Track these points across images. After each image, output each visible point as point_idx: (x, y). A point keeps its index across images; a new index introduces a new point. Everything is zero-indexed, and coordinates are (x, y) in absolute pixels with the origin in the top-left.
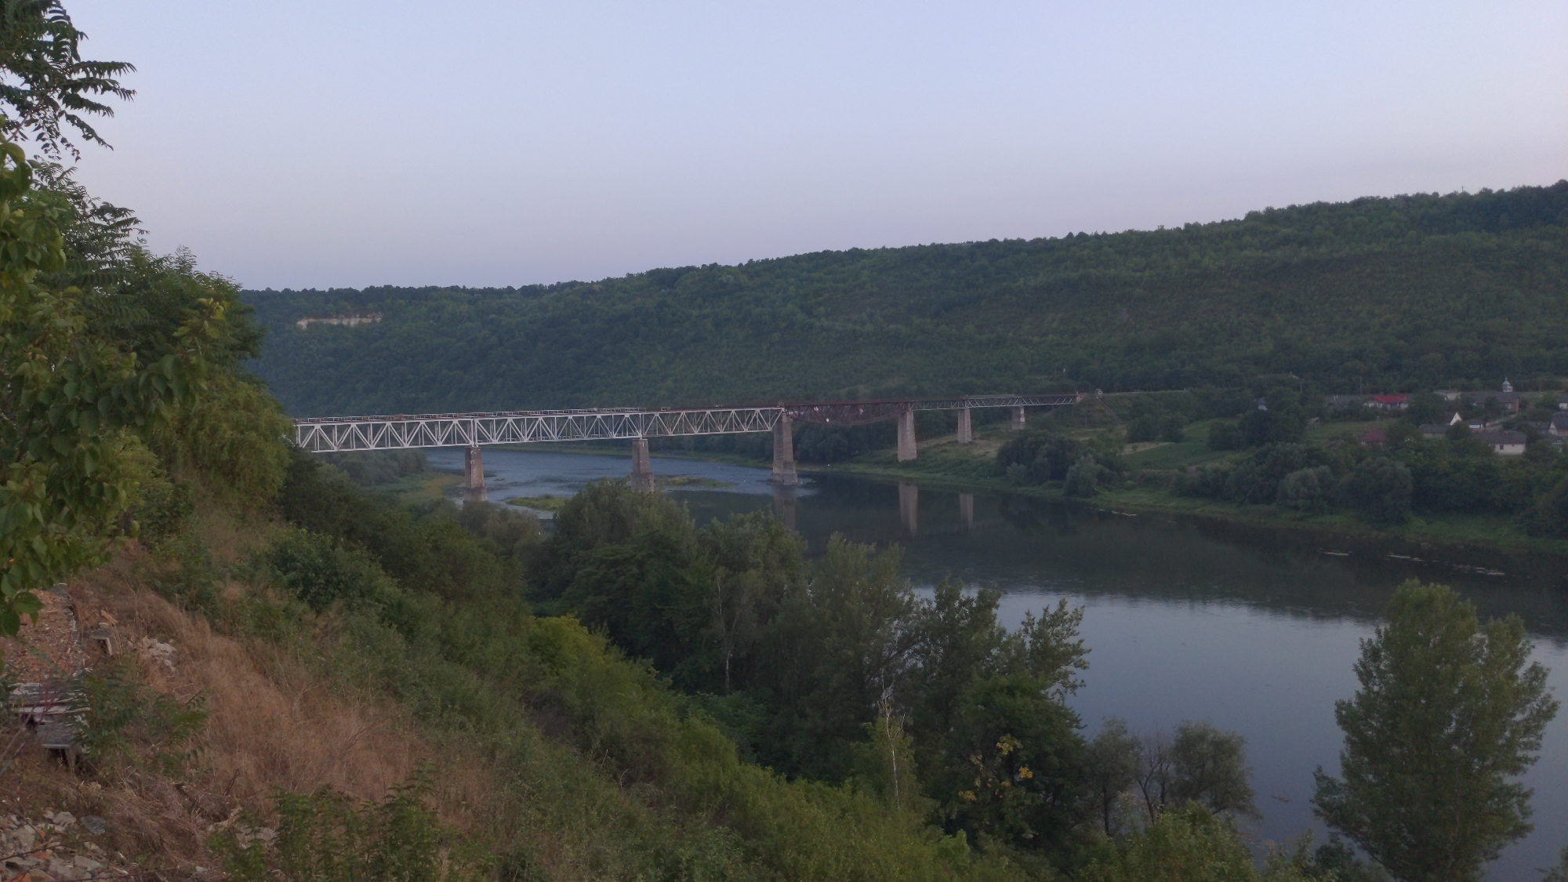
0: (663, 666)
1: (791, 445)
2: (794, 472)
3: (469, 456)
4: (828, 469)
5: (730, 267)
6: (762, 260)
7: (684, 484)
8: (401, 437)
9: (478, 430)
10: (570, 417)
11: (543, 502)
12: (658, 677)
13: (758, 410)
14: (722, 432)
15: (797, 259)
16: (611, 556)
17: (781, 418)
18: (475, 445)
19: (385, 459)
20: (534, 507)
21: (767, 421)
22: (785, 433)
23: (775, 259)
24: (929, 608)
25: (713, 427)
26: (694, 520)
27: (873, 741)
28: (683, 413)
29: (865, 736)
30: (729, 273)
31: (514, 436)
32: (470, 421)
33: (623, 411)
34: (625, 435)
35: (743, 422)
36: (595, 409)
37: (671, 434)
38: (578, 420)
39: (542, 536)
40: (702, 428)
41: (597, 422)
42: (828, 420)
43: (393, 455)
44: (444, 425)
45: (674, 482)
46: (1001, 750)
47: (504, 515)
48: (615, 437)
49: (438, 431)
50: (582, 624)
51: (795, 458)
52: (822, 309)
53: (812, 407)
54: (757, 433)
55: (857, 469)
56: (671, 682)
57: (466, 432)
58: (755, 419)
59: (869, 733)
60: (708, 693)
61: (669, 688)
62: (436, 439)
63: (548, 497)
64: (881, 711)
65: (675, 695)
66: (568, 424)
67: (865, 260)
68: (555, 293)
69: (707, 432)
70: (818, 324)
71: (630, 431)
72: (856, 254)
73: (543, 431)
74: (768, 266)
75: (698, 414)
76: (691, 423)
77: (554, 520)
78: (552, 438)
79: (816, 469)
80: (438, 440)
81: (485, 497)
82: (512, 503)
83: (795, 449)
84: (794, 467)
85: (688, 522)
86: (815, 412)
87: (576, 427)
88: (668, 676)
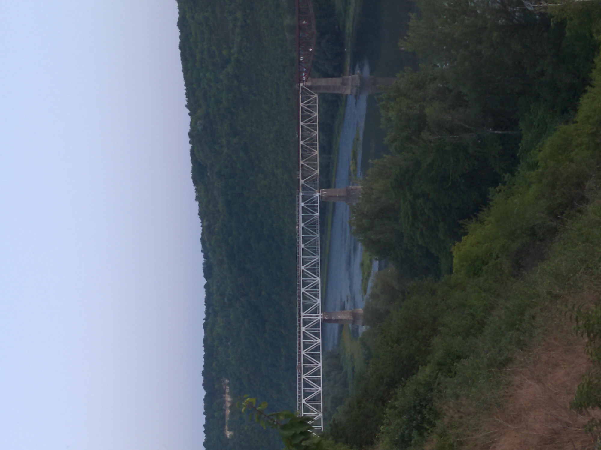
0: (495, 180)
1: (330, 79)
2: (350, 77)
3: (330, 321)
4: (348, 50)
5: (191, 123)
6: (186, 97)
7: (356, 164)
8: (313, 368)
9: (310, 313)
10: (302, 246)
11: (366, 268)
12: (504, 183)
13: (301, 104)
14: (317, 133)
15: (186, 71)
16: (409, 217)
17: (308, 87)
18: (321, 316)
19: (329, 380)
20: (369, 276)
21: (309, 97)
22: (319, 84)
23: (185, 88)
25: (313, 139)
26: (385, 155)
27: (566, 18)
28: (302, 162)
29: (562, 24)
30: (196, 124)
31: (315, 287)
32: (303, 319)
33: (299, 207)
34: (317, 206)
35: (310, 116)
36: (297, 227)
37: (317, 172)
38: (304, 241)
39: (391, 269)
40: (314, 148)
41: (307, 227)
42: (311, 50)
43: (327, 375)
44: (305, 337)
45: (354, 171)
47: (373, 296)
48: (318, 214)
49: (310, 342)
50: (460, 240)
51: (339, 76)
52: (224, 52)
53: (300, 61)
54: (318, 105)
55: (349, 27)
56: (508, 174)
57: (311, 322)
58: (308, 107)
59: (559, 20)
60: (519, 147)
61: (513, 175)
62: (316, 344)
63: (362, 265)
64: (542, 11)
65: (519, 173)
66: (308, 248)
67: (187, 17)
68: (209, 254)
69: (316, 144)
70: (236, 56)
71: (314, 203)
72: (182, 24)
73: (312, 266)
74: (191, 93)
75: (303, 150)
76: (309, 156)
77: (380, 260)
78: (318, 260)
79: (348, 60)
80: (316, 342)
81: (361, 310)
82: (365, 291)
83: (332, 76)
84: (347, 77)
85: (385, 160)
86: (304, 59)
87: (310, 243)
88: (504, 177)
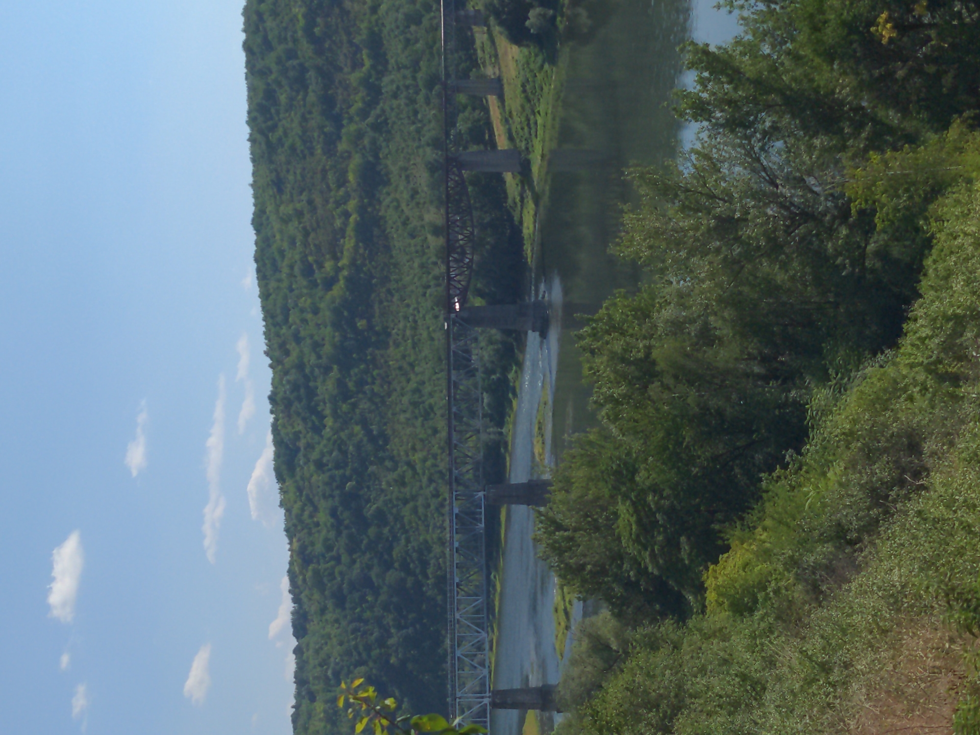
3: (503, 705)
7: (543, 442)
15: (264, 296)
17: (463, 319)
18: (489, 697)
24: (709, 130)
33: (451, 515)
34: (481, 513)
35: (467, 366)
37: (480, 457)
45: (540, 454)
46: (891, 40)
51: (514, 302)
52: (328, 265)
53: (450, 279)
57: (472, 707)
67: (267, 210)
70: (346, 271)
71: (476, 507)
73: (473, 613)
74: (273, 333)
77: (584, 600)
86: (456, 276)
88: (784, 456)
